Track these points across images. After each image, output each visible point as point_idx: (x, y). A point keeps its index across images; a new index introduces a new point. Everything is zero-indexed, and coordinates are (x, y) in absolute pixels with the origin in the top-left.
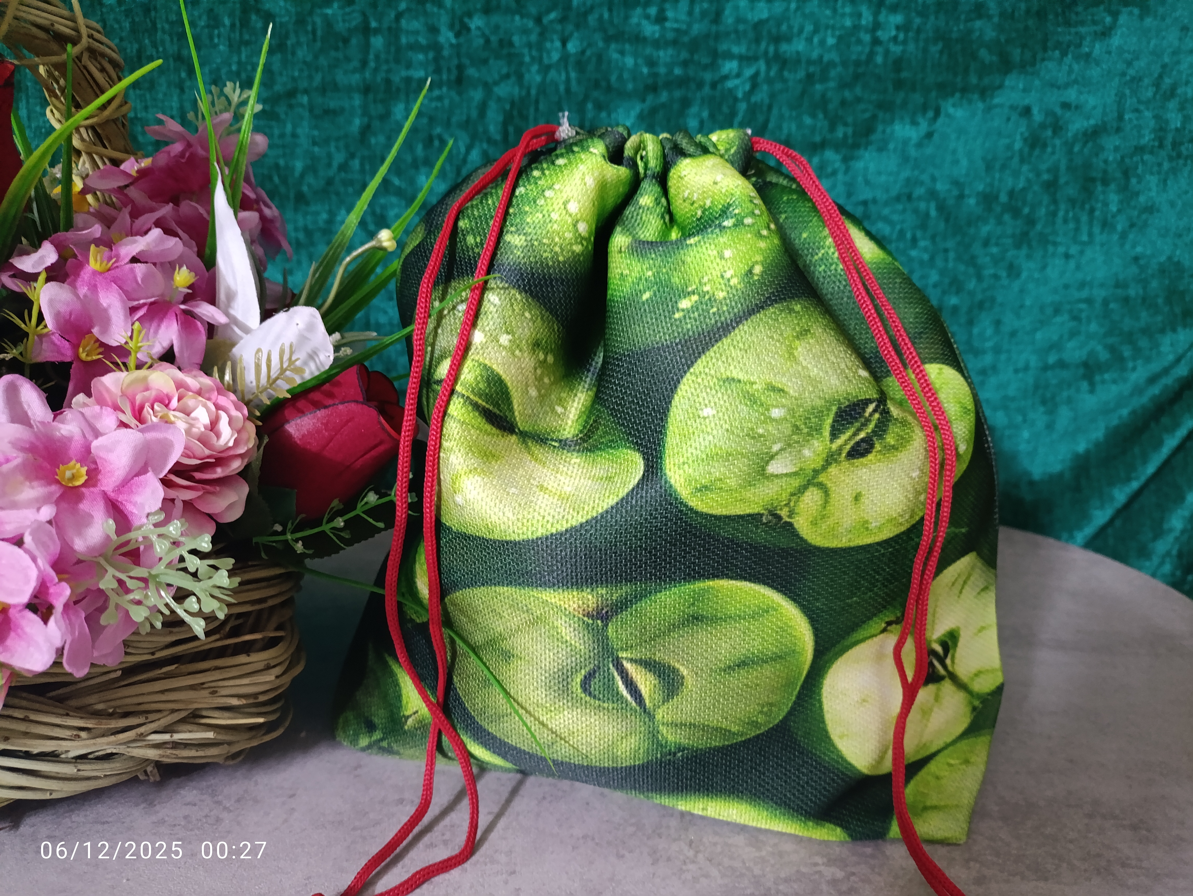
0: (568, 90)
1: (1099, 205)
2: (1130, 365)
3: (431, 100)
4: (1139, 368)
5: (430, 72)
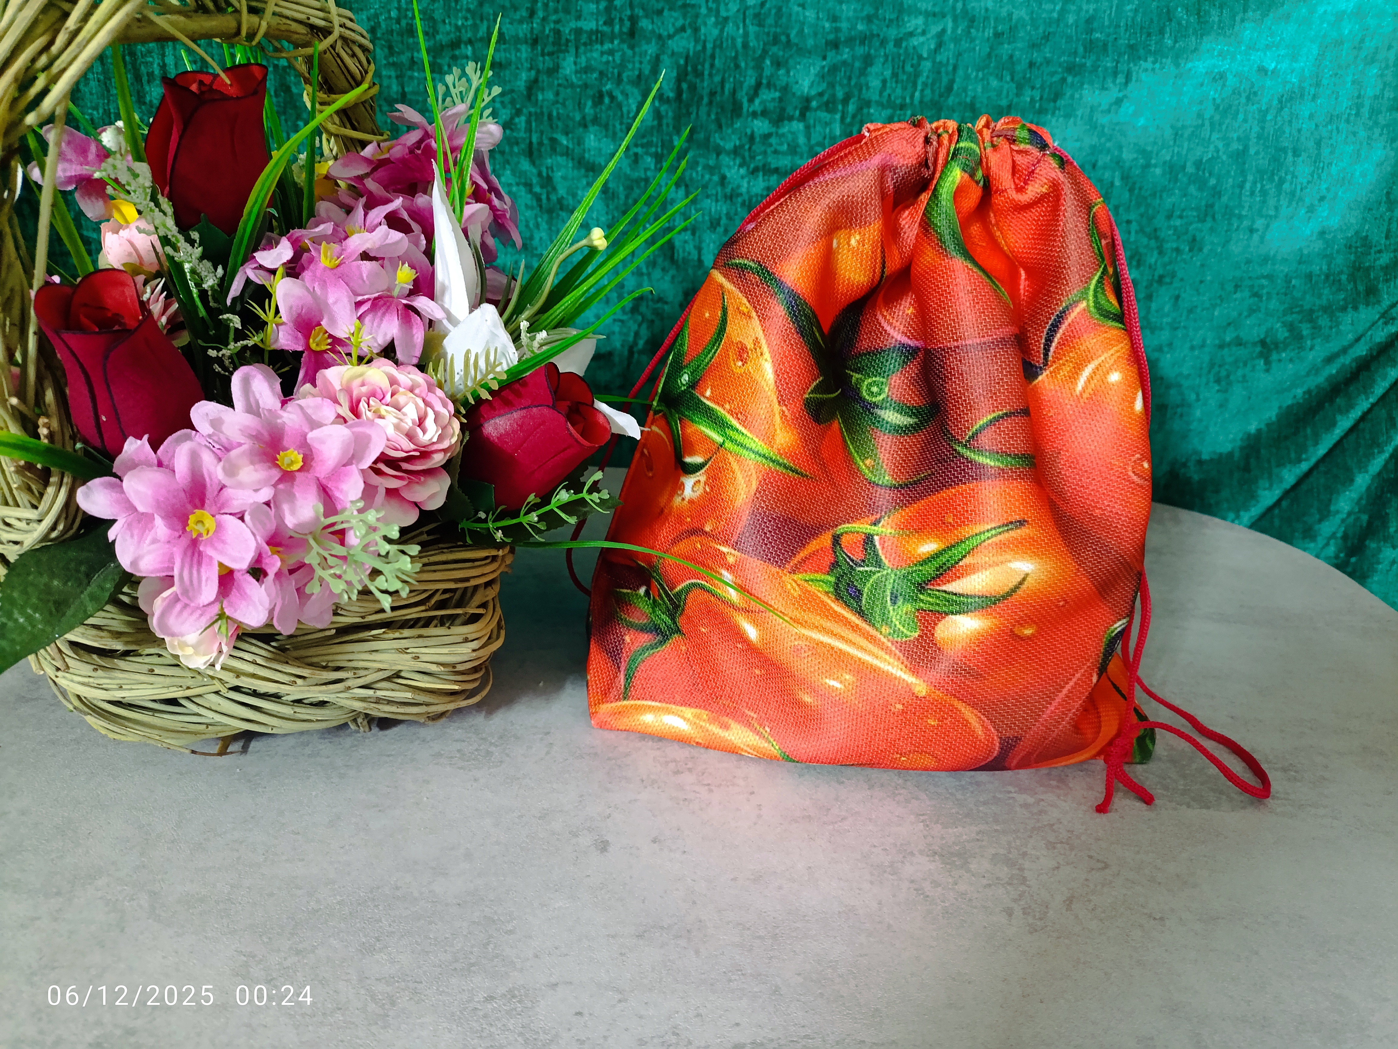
0: (745, 45)
1: (1289, 177)
3: (602, 53)
4: (1317, 348)
5: (601, 23)
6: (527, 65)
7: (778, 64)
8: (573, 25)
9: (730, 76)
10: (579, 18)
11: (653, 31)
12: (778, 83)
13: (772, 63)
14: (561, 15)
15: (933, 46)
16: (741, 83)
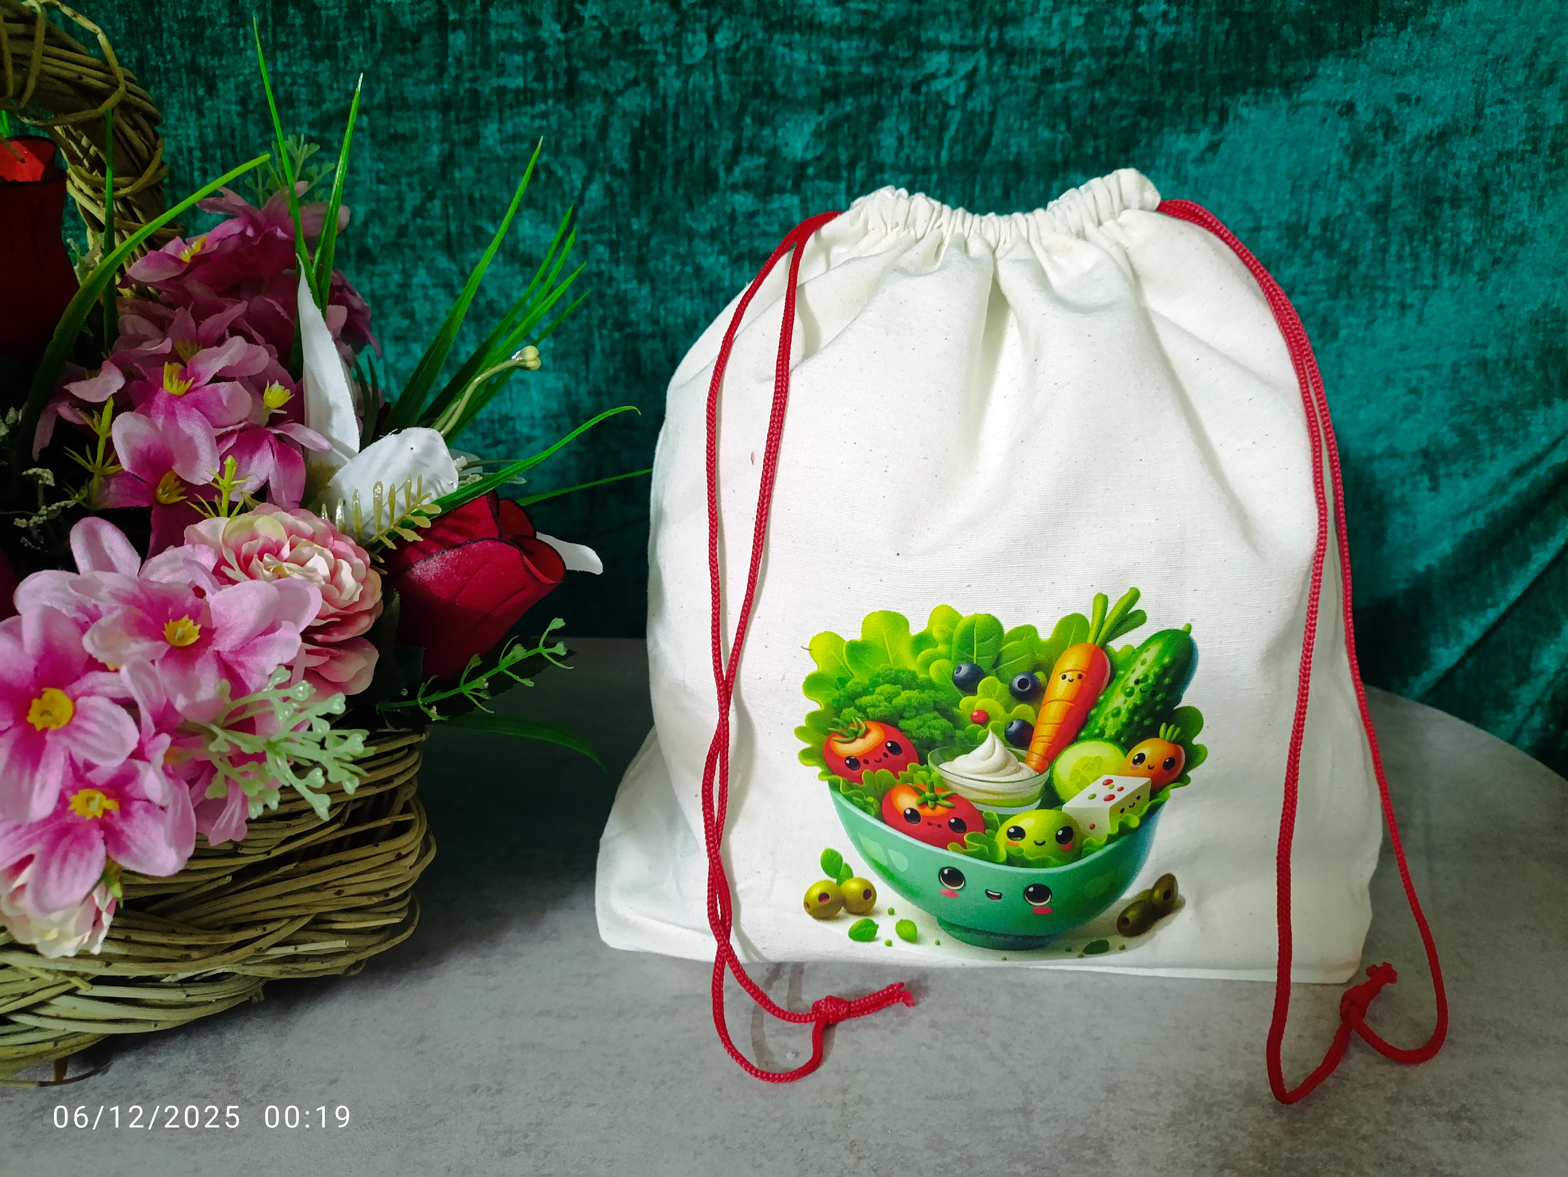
0: (717, 99)
1: (1448, 235)
2: (1487, 451)
3: (533, 117)
4: (1500, 455)
5: (530, 78)
6: (437, 136)
7: (761, 121)
8: (495, 82)
9: (700, 140)
10: (501, 73)
11: (597, 86)
12: (763, 146)
13: (754, 121)
14: (480, 72)
15: (962, 90)
16: (715, 148)
